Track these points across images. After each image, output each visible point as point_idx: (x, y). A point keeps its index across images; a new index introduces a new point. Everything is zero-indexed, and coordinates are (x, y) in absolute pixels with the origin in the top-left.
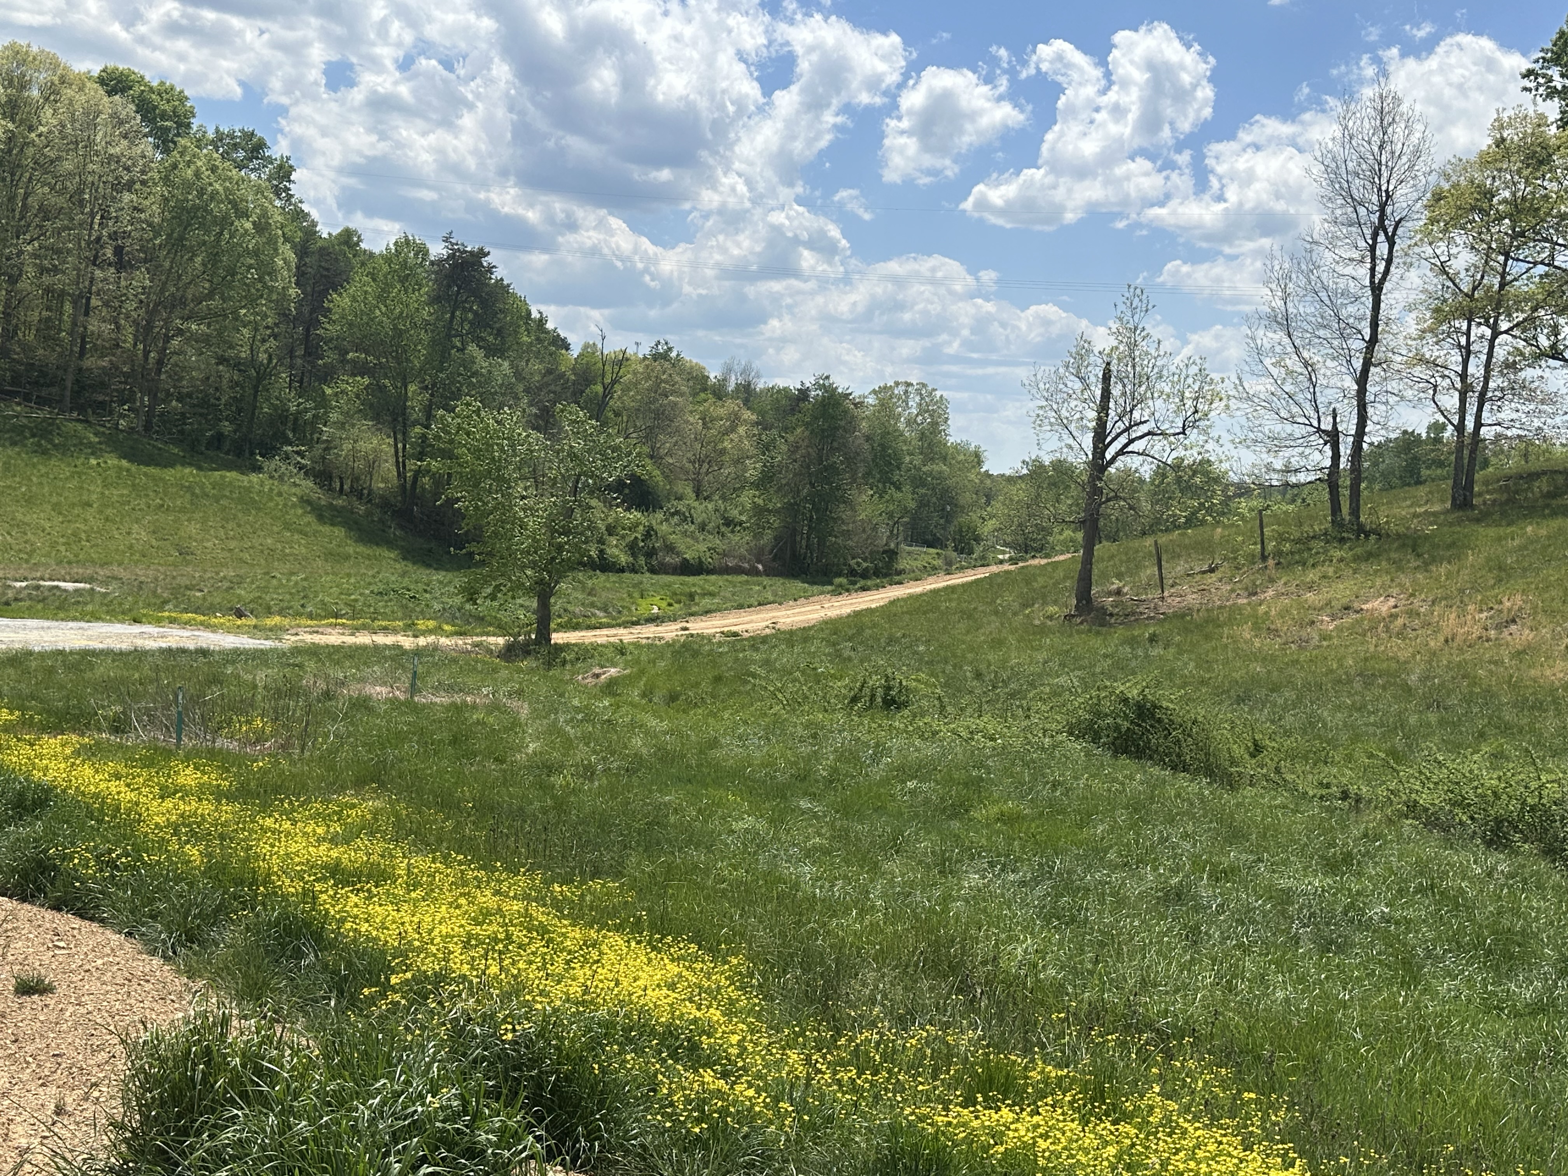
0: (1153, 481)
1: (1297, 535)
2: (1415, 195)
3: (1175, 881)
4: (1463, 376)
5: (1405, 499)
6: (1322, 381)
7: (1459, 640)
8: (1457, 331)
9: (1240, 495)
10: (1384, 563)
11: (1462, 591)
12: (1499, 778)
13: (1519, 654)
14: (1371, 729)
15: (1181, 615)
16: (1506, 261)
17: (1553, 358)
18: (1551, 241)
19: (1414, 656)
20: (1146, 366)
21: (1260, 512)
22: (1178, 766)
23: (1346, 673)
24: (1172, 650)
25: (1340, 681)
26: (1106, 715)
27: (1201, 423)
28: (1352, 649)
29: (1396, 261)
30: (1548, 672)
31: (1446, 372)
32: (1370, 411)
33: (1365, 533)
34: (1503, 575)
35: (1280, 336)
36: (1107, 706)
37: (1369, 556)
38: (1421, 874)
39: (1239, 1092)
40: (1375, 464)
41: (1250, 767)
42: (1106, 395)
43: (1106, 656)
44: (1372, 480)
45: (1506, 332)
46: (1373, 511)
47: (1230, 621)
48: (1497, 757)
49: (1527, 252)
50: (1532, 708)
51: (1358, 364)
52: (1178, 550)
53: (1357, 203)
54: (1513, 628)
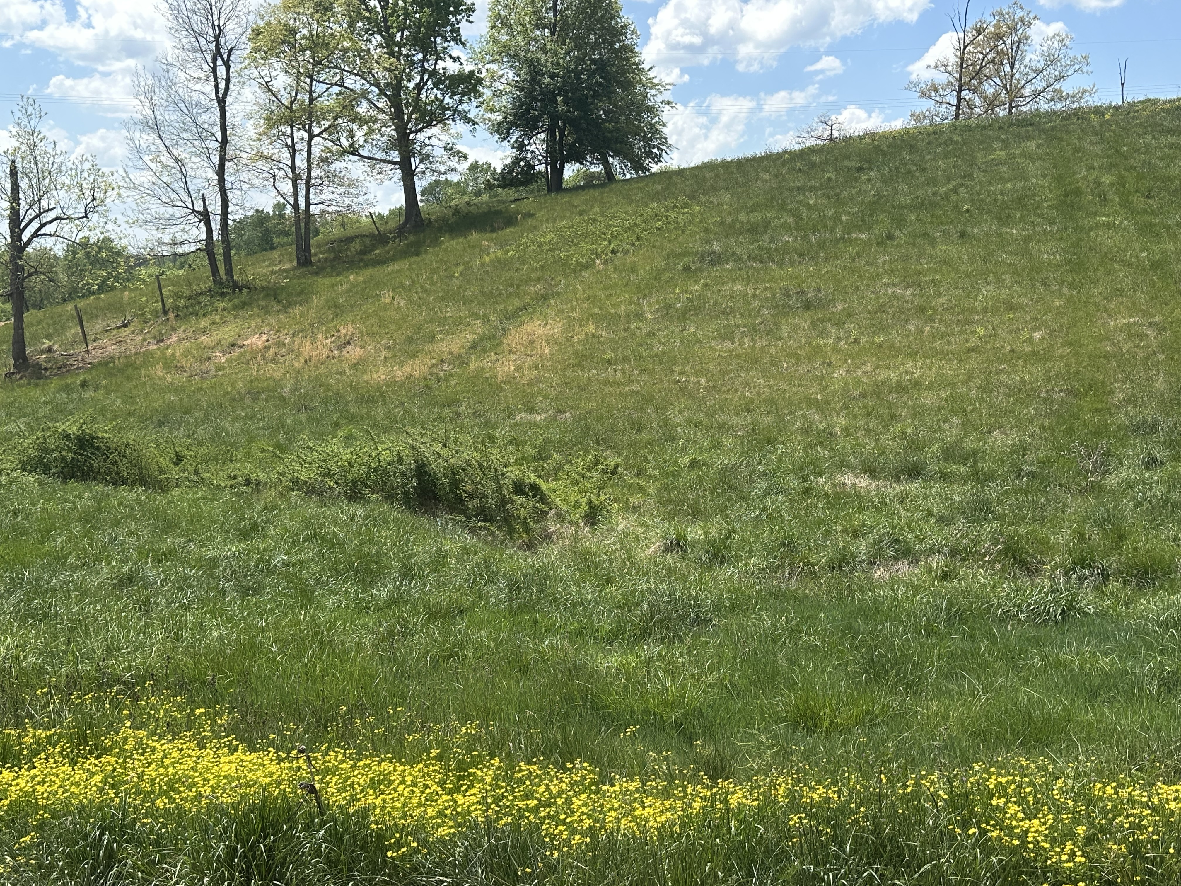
0: (66, 257)
1: (187, 293)
2: (240, 30)
3: (125, 569)
4: (293, 168)
5: (264, 261)
6: (190, 173)
7: (314, 360)
8: (284, 134)
9: (140, 265)
10: (255, 309)
11: (312, 325)
12: (352, 453)
13: (355, 366)
14: (261, 432)
15: (106, 363)
16: (311, 82)
17: (353, 154)
18: (340, 68)
19: (285, 375)
20: (45, 163)
21: (158, 276)
22: (118, 481)
23: (238, 393)
24: (101, 392)
25: (234, 400)
26: (53, 451)
27: (99, 208)
28: (240, 375)
29: (233, 80)
30: (375, 376)
31: (281, 166)
32: (230, 195)
33: (238, 287)
34: (338, 311)
35: (152, 137)
36: (52, 443)
37: (244, 305)
38: (307, 528)
39: (192, 710)
40: (240, 236)
41: (175, 473)
42: (15, 187)
43: (46, 403)
44: (239, 248)
45: (318, 135)
46: (243, 271)
47: (145, 364)
48: (349, 438)
49: (325, 76)
50: (367, 401)
51: (216, 159)
52: (95, 311)
53: (197, 35)
54: (349, 348)
